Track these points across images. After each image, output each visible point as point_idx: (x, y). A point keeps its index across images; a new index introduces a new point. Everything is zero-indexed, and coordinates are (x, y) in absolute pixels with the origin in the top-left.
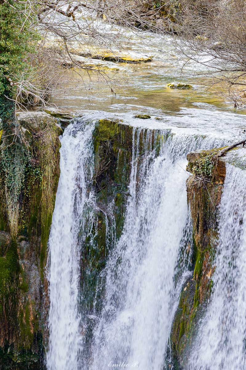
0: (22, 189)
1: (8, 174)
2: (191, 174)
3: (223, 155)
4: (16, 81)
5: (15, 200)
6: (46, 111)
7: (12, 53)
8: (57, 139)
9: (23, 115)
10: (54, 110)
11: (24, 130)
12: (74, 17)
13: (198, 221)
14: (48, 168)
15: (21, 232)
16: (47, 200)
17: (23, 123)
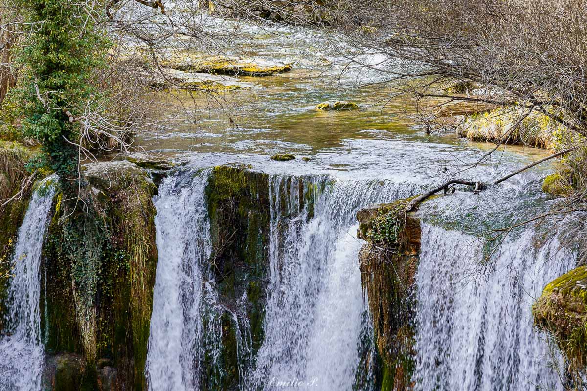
0: (99, 285)
1: (75, 263)
2: (365, 243)
3: (414, 209)
4: (78, 114)
5: (90, 303)
6: (128, 159)
7: (69, 70)
8: (149, 202)
9: (94, 168)
10: (140, 156)
11: (96, 191)
12: (163, 8)
13: (382, 316)
14: (138, 249)
15: (102, 353)
16: (140, 300)
17: (93, 181)
